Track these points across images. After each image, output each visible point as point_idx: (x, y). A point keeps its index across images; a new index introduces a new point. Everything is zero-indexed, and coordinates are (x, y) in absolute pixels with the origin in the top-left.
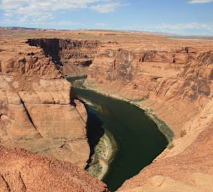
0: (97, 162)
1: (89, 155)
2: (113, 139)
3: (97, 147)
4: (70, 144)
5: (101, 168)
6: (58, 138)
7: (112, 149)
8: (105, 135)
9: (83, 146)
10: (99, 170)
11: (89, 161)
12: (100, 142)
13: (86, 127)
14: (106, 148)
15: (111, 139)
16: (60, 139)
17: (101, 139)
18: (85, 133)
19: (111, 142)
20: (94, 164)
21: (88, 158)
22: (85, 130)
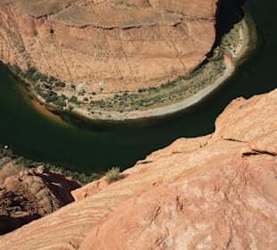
0: (221, 58)
1: (211, 46)
2: (254, 29)
3: (227, 37)
4: (188, 24)
5: (225, 68)
6: (173, 12)
7: (249, 45)
8: (243, 22)
9: (206, 31)
10: (221, 70)
11: (210, 55)
12: (232, 31)
13: (217, 4)
14: (240, 41)
15: (250, 29)
16: (175, 14)
17: (236, 26)
18: (215, 11)
19: (250, 34)
20: (215, 60)
21: (209, 50)
22: (215, 7)
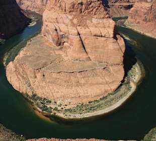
0: (128, 83)
1: (123, 77)
2: (143, 67)
3: (130, 72)
4: (110, 67)
5: (131, 87)
6: (102, 62)
7: (141, 75)
8: (137, 64)
9: (119, 70)
10: (129, 89)
11: (123, 81)
12: (132, 69)
13: (123, 57)
14: (137, 73)
15: (141, 67)
16: (103, 63)
17: (134, 66)
18: (122, 60)
19: (141, 69)
20: (126, 84)
21: (122, 79)
22: (122, 58)
